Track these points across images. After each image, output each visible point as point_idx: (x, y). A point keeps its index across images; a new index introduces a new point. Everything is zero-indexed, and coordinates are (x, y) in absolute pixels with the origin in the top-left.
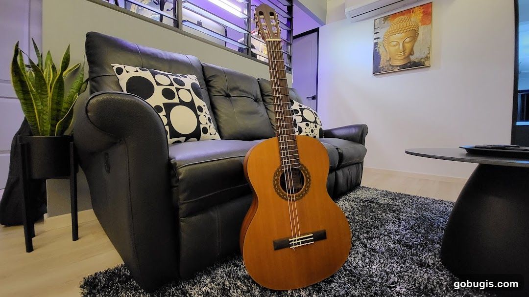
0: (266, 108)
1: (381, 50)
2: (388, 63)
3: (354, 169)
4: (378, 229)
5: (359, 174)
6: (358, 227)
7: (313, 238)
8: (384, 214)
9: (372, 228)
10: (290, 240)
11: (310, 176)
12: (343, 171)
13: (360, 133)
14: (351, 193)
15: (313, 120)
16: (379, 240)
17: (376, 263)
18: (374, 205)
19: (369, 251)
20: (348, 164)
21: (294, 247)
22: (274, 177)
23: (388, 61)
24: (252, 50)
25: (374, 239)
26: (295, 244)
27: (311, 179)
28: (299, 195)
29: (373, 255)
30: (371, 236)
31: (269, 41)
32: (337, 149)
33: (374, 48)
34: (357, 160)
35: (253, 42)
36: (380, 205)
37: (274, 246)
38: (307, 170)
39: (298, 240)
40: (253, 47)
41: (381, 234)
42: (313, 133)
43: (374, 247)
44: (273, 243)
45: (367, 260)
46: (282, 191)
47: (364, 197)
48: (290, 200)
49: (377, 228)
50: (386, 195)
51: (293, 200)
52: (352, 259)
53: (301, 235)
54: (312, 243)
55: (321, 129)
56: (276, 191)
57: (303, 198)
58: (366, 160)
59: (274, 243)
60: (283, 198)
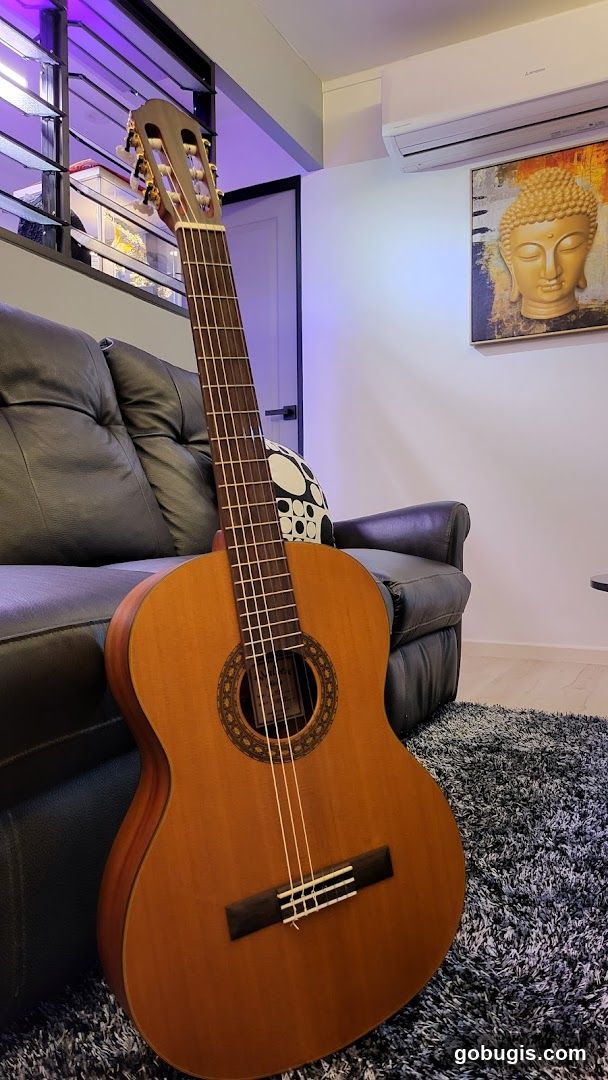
0: (139, 449)
1: (495, 269)
2: (514, 311)
3: (435, 644)
4: (526, 834)
5: (452, 662)
6: (467, 834)
7: (352, 879)
8: (535, 785)
9: (509, 830)
10: (281, 896)
11: (333, 675)
12: (405, 656)
13: (449, 531)
14: (432, 728)
15: (301, 491)
16: (534, 866)
17: (534, 936)
18: (504, 758)
19: (510, 905)
20: (418, 633)
21: (296, 917)
22: (221, 687)
23: (515, 303)
24: (75, 233)
25: (518, 866)
26: (300, 908)
27: (339, 681)
28: (304, 737)
29: (523, 914)
30: (508, 857)
31: (187, 230)
32: (387, 583)
33: (474, 259)
34: (440, 620)
35: (78, 206)
36: (518, 756)
37: (230, 925)
38: (324, 655)
39: (308, 891)
40: (77, 223)
41: (537, 848)
42: (303, 535)
43: (523, 889)
44: (224, 916)
45: (510, 933)
46: (250, 729)
47: (471, 736)
48: (276, 759)
49: (521, 828)
50: (535, 725)
51: (287, 758)
52: (465, 935)
53: (318, 874)
54: (350, 895)
55: (325, 519)
56: (229, 732)
57: (317, 748)
58: (469, 619)
59: (231, 915)
60: (253, 755)
